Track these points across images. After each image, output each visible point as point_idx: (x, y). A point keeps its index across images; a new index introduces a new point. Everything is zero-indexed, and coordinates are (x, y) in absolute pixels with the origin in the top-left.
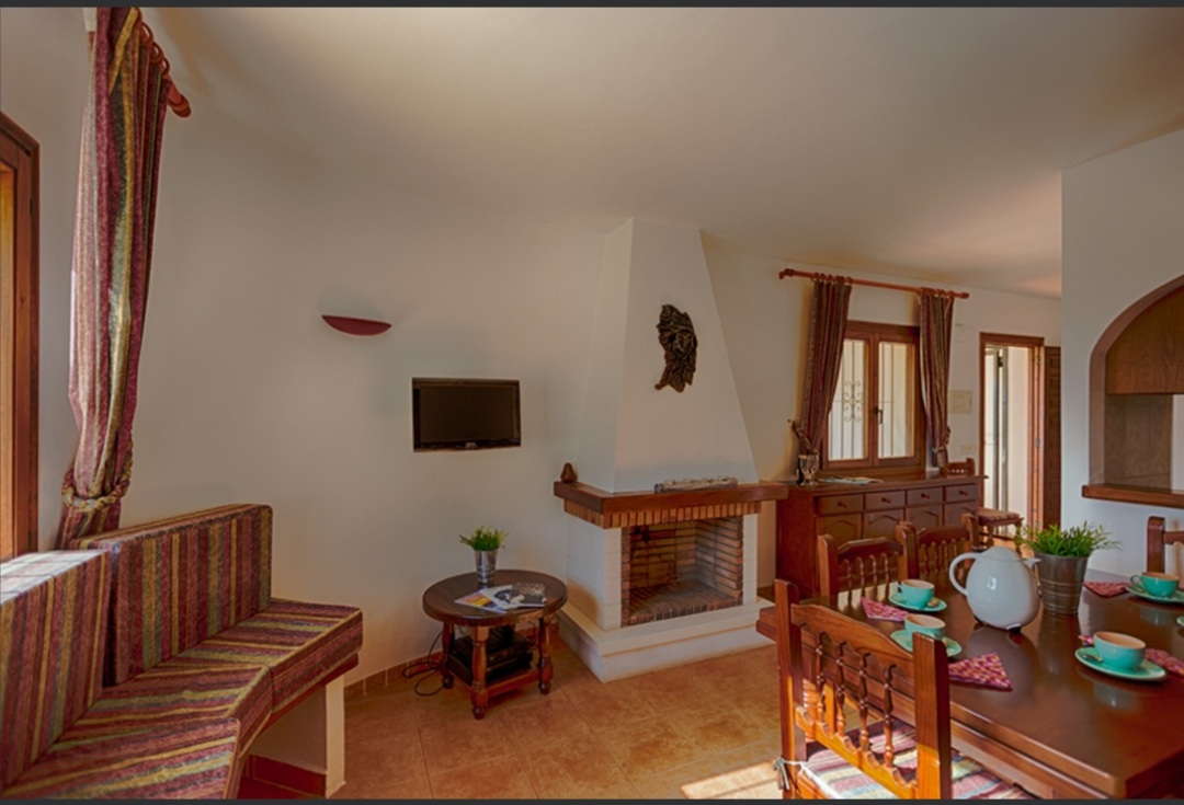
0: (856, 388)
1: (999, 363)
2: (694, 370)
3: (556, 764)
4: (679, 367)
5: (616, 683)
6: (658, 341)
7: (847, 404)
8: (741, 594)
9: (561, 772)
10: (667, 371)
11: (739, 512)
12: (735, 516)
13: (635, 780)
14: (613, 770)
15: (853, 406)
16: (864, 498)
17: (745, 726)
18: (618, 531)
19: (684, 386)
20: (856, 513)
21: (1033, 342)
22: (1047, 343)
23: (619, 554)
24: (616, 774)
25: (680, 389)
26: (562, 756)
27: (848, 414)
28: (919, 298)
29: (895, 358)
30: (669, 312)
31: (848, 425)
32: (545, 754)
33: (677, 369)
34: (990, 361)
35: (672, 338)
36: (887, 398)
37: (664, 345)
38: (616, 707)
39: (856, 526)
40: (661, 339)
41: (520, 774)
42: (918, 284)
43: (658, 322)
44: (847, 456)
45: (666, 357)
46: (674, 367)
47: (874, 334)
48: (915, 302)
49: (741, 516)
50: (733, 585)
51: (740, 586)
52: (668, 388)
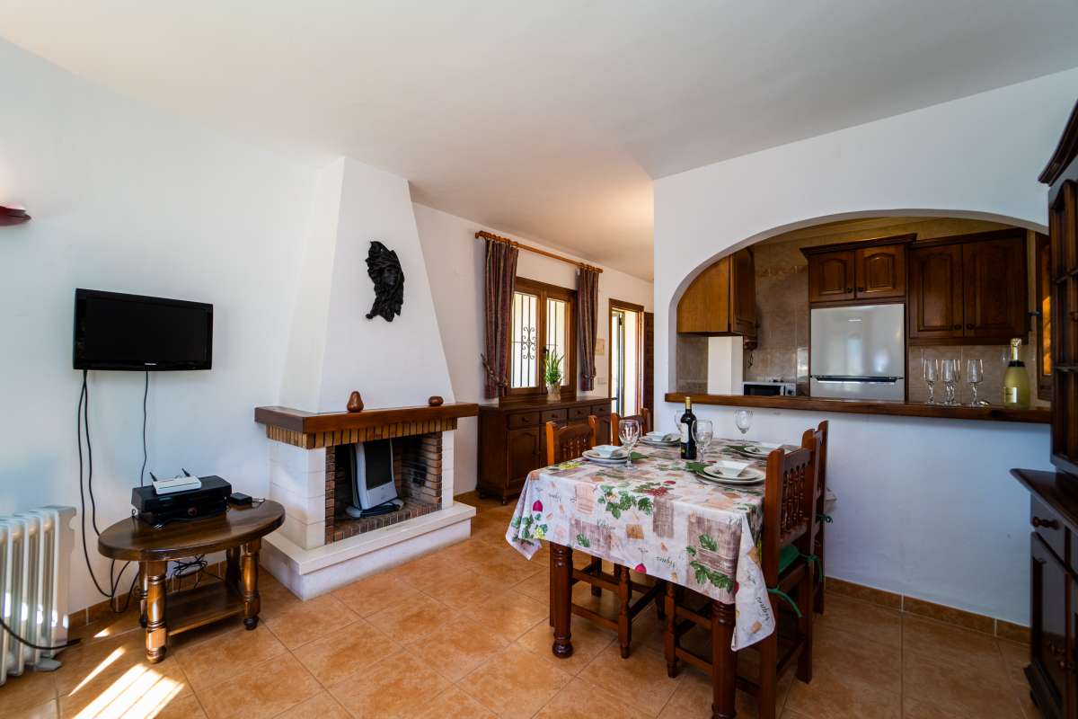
0: (532, 333)
1: (620, 322)
2: (401, 302)
3: (241, 693)
4: (388, 300)
5: (319, 598)
6: (367, 273)
7: (525, 345)
8: (440, 500)
9: (248, 699)
10: (377, 303)
11: (438, 429)
12: (435, 433)
13: (330, 687)
14: (307, 682)
15: (529, 347)
16: (541, 415)
17: (439, 611)
18: (323, 451)
19: (393, 316)
20: (535, 426)
21: (638, 309)
22: (645, 310)
23: (324, 473)
24: (310, 684)
25: (389, 318)
26: (251, 682)
27: (525, 353)
28: (579, 270)
29: (558, 311)
30: (378, 248)
31: (525, 362)
32: (230, 685)
33: (386, 301)
34: (615, 320)
35: (381, 272)
36: (552, 342)
37: (373, 278)
38: (316, 621)
39: (535, 436)
40: (371, 273)
41: (197, 714)
42: (579, 260)
43: (367, 256)
44: (525, 385)
45: (376, 289)
46: (383, 298)
47: (543, 291)
48: (576, 273)
49: (441, 432)
50: (433, 493)
51: (439, 493)
52: (379, 319)
